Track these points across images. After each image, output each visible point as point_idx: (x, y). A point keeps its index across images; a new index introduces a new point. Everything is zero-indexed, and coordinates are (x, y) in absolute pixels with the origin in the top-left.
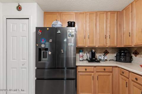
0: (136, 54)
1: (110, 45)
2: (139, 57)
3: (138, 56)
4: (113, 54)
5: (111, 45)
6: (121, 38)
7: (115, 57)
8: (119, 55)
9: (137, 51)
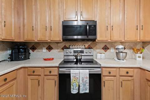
0: (34, 49)
1: (5, 38)
2: (37, 52)
3: (35, 51)
4: (4, 52)
5: (8, 39)
6: (20, 30)
7: (10, 55)
8: (17, 52)
9: (34, 46)
